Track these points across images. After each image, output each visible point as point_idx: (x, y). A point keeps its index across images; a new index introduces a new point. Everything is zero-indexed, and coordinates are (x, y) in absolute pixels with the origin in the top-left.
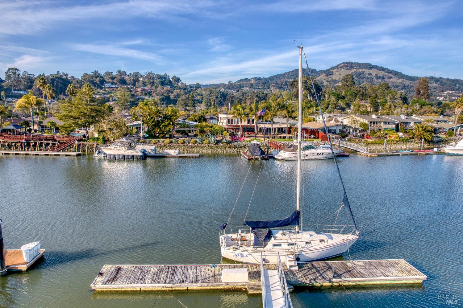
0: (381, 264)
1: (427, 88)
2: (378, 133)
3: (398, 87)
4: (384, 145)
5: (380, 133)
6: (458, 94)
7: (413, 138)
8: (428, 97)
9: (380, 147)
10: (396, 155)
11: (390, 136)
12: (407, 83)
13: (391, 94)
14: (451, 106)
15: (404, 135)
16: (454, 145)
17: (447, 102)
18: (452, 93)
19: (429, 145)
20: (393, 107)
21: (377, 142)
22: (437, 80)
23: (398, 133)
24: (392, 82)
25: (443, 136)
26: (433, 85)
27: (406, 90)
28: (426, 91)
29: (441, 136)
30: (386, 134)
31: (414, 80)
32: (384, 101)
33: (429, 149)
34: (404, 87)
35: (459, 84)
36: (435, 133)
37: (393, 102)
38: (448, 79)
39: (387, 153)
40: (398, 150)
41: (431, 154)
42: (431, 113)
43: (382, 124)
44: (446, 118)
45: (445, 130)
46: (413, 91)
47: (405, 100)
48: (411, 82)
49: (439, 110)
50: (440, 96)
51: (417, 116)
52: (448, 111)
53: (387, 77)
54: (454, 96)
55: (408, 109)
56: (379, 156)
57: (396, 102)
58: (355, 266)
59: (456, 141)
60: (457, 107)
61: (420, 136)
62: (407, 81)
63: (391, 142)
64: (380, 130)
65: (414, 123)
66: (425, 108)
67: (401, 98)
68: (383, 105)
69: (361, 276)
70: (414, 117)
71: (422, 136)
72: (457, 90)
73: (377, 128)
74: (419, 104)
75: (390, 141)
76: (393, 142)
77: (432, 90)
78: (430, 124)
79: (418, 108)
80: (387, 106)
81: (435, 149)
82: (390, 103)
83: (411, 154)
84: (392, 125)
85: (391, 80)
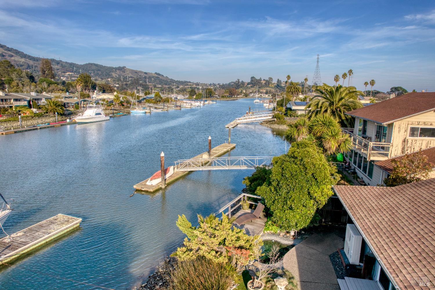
0: (41, 226)
1: (51, 69)
2: (9, 111)
3: (21, 66)
4: (19, 121)
5: (12, 110)
6: (77, 76)
7: (47, 113)
8: (53, 76)
9: (15, 124)
10: (34, 129)
11: (24, 113)
12: (31, 63)
13: (16, 73)
14: (73, 85)
15: (38, 111)
16: (81, 115)
17: (70, 81)
18: (71, 75)
19: (62, 118)
20: (20, 85)
21: (10, 119)
22: (58, 63)
23: (32, 109)
24: (15, 61)
25: (72, 109)
26: (55, 67)
27: (31, 70)
28: (50, 71)
29: (70, 109)
30: (19, 111)
31: (37, 60)
32: (9, 79)
33: (62, 121)
34: (29, 67)
35: (76, 67)
36: (65, 108)
37: (20, 80)
38: (66, 63)
39: (23, 129)
40: (35, 125)
41: (65, 125)
42: (59, 91)
43: (12, 101)
44: (72, 95)
45: (72, 104)
46: (38, 71)
47: (32, 78)
48: (34, 62)
49: (64, 88)
50: (64, 76)
51: (47, 93)
52: (71, 89)
53: (8, 55)
54: (74, 77)
55: (36, 87)
56: (16, 132)
57: (23, 80)
58: (14, 239)
59: (83, 112)
60: (78, 85)
61: (53, 111)
62: (30, 61)
63: (27, 118)
64: (11, 107)
65: (45, 99)
66: (52, 87)
67: (28, 76)
68: (9, 84)
69: (24, 245)
70: (44, 93)
71: (55, 110)
72: (75, 72)
73: (8, 105)
74: (46, 83)
75: (24, 117)
76: (28, 118)
77: (56, 71)
78: (60, 100)
79: (46, 87)
80: (14, 83)
81: (68, 120)
82: (17, 81)
83: (48, 127)
84: (24, 102)
85: (13, 58)
